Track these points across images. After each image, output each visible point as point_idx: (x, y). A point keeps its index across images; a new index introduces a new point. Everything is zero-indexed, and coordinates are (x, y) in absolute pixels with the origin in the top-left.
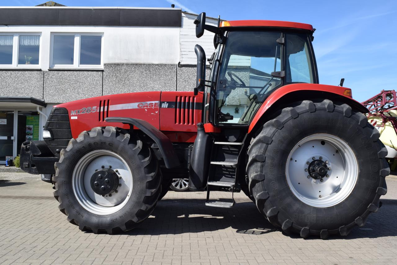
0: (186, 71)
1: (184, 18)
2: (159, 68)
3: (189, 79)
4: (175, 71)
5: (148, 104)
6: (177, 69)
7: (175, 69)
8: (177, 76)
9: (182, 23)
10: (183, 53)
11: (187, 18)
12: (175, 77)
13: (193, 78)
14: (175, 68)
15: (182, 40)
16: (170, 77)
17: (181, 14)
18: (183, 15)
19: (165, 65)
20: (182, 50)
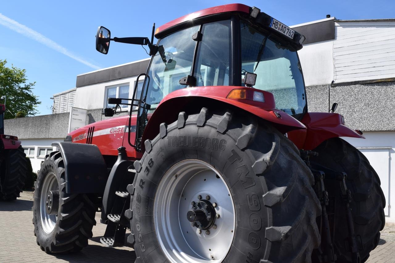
0: (341, 91)
1: (338, 28)
2: (309, 91)
3: (344, 100)
4: (327, 92)
5: (117, 129)
6: (329, 89)
7: (327, 91)
8: (329, 98)
9: (336, 34)
10: (337, 69)
11: (341, 27)
12: (328, 100)
13: (349, 99)
14: (327, 89)
15: (336, 54)
16: (321, 100)
17: (334, 24)
18: (336, 24)
19: (316, 87)
20: (336, 66)
